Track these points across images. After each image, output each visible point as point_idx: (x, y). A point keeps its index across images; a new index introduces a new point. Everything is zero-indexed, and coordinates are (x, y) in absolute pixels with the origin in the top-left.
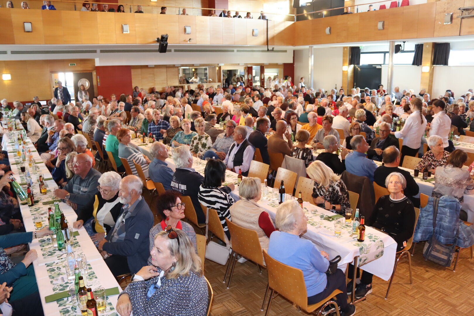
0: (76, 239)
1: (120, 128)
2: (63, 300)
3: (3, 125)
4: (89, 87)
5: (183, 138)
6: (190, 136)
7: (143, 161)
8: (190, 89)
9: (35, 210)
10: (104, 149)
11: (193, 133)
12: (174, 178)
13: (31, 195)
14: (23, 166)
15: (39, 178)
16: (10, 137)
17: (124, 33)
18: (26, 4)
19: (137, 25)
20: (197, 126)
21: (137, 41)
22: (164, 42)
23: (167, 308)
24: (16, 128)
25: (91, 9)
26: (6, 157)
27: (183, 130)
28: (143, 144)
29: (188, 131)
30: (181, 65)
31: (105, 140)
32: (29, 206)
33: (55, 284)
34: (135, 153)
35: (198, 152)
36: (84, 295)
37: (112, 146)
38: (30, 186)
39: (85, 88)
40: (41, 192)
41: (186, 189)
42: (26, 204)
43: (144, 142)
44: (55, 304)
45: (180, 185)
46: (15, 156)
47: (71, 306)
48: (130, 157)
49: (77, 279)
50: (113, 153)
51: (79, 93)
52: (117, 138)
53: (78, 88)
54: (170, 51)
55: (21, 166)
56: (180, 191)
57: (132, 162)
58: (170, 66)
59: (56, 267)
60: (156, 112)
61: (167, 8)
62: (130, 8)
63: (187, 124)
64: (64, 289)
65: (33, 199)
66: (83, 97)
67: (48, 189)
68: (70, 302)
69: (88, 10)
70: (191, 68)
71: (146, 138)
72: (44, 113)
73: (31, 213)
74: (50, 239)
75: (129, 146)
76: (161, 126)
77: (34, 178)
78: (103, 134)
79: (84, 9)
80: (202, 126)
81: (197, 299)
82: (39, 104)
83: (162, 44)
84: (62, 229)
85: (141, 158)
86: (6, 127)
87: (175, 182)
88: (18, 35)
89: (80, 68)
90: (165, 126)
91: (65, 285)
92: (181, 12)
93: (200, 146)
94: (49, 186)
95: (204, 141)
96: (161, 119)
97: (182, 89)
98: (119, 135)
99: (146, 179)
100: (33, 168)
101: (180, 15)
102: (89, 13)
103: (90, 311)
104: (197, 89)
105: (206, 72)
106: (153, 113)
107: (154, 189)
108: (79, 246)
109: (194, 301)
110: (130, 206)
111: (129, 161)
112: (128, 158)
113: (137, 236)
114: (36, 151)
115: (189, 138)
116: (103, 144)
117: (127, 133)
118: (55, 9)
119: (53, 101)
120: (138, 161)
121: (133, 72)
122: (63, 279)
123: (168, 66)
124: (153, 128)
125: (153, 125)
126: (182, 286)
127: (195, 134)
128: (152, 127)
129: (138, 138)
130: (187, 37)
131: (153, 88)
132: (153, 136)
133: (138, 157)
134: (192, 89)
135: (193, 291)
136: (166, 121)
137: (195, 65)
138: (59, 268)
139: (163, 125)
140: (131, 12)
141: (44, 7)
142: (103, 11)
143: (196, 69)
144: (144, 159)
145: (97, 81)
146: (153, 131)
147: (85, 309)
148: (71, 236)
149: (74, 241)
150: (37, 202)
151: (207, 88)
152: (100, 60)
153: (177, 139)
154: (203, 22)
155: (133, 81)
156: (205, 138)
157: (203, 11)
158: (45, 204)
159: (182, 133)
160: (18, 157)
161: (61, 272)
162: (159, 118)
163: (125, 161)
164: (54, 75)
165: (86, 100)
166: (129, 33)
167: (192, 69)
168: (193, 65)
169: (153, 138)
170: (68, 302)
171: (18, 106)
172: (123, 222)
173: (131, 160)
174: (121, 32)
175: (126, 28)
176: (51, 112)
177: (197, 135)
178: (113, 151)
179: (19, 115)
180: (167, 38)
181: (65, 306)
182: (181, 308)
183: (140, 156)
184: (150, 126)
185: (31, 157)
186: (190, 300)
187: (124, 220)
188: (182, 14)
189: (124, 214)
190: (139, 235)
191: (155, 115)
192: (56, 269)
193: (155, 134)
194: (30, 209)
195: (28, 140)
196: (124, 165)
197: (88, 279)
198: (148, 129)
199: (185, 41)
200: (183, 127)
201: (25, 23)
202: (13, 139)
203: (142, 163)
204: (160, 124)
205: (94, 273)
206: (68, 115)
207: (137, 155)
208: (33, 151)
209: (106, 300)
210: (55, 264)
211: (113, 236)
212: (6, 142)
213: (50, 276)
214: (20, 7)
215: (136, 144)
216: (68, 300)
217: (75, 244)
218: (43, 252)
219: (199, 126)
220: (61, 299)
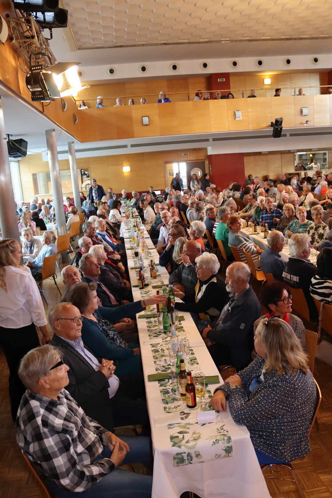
0: (181, 324)
1: (231, 215)
2: (165, 380)
3: (121, 213)
4: (201, 177)
5: (298, 227)
6: (305, 225)
7: (253, 250)
8: (307, 176)
9: (145, 293)
10: (214, 237)
11: (308, 223)
12: (286, 268)
13: (141, 278)
14: (137, 251)
15: (150, 263)
16: (126, 224)
17: (236, 119)
18: (145, 100)
19: (249, 110)
20: (315, 214)
21: (250, 127)
22: (278, 126)
23: (270, 402)
24: (132, 217)
25: (204, 98)
26: (123, 242)
27: (298, 219)
28: (254, 233)
29: (303, 220)
30: (297, 150)
31: (215, 227)
32: (140, 288)
33: (158, 365)
34: (245, 242)
35: (314, 243)
36: (184, 378)
37: (222, 234)
38: (142, 270)
39: (198, 177)
40: (151, 277)
41: (298, 281)
42: (137, 286)
43: (255, 231)
44: (156, 383)
45: (292, 276)
46: (130, 241)
47: (171, 388)
48: (240, 245)
49: (179, 362)
50: (223, 242)
51: (191, 183)
52: (228, 226)
53: (191, 177)
54: (285, 135)
55: (135, 251)
56: (292, 283)
57: (241, 251)
58: (285, 152)
59: (161, 348)
60: (269, 200)
61: (281, 89)
62: (243, 94)
63: (303, 213)
64: (166, 371)
65: (144, 282)
66: (195, 186)
67: (158, 273)
68: (171, 384)
69: (200, 99)
70: (308, 153)
71: (258, 227)
72: (158, 201)
73: (141, 295)
74: (156, 322)
75: (239, 234)
76: (274, 214)
77: (146, 263)
78: (213, 222)
79: (196, 98)
80: (321, 214)
81: (303, 399)
82: (154, 194)
83: (276, 128)
84: (168, 312)
85: (251, 247)
86: (124, 215)
87: (287, 273)
88: (137, 129)
89: (192, 157)
90: (278, 215)
91: (167, 367)
92: (297, 93)
93: (316, 237)
94: (159, 271)
95: (321, 231)
96: (275, 208)
97: (298, 177)
98: (229, 223)
99: (257, 270)
100: (145, 253)
101: (296, 96)
102: (202, 102)
103: (188, 395)
104: (315, 176)
105: (325, 157)
106: (266, 201)
107: (264, 280)
108: (184, 331)
109: (300, 401)
110: (236, 294)
111: (239, 250)
112: (238, 247)
113: (242, 326)
114: (149, 238)
115: (304, 228)
116: (214, 231)
117: (237, 221)
118: (170, 102)
119: (167, 190)
120: (248, 250)
121: (246, 160)
122: (165, 360)
123: (283, 152)
124: (265, 217)
125: (265, 214)
126: (288, 382)
127: (311, 224)
128: (264, 215)
129: (249, 227)
130: (304, 119)
131: (267, 175)
132: (265, 225)
133: (248, 245)
134: (309, 176)
135: (300, 390)
136: (279, 209)
137: (312, 150)
138: (163, 350)
139: (276, 213)
140: (243, 97)
141: (160, 101)
142: (216, 99)
143: (313, 154)
144: (255, 248)
145: (209, 170)
146: (265, 220)
147: (184, 392)
148: (176, 320)
149: (179, 326)
150: (147, 285)
151: (326, 174)
152: (212, 148)
153: (291, 228)
154: (322, 101)
155: (245, 169)
156: (322, 228)
157: (322, 88)
158: (154, 287)
159: (297, 222)
160: (133, 243)
161: (164, 354)
162: (272, 206)
163: (235, 249)
164: (168, 166)
165: (199, 188)
166: (241, 119)
167: (309, 155)
168: (310, 150)
169: (265, 226)
170: (169, 384)
171: (136, 196)
172: (229, 310)
173: (241, 249)
174: (234, 118)
175: (238, 114)
176: (165, 201)
177: (313, 224)
178: (223, 240)
179: (136, 204)
180: (282, 122)
181: (165, 387)
182: (285, 406)
183: (251, 245)
184: (263, 214)
185: (144, 243)
186: (295, 398)
187: (230, 309)
188: (298, 95)
189: (231, 302)
190: (244, 325)
191: (268, 203)
192: (160, 350)
193: (267, 223)
194: (141, 292)
195: (142, 227)
196: (233, 253)
197: (190, 363)
198: (261, 217)
199: (301, 123)
200: (298, 216)
201: (143, 118)
202: (129, 226)
203: (253, 253)
204: (272, 213)
205: (196, 359)
206: (180, 203)
207: (247, 244)
208: (146, 238)
209: (205, 387)
210: (159, 345)
211: (218, 324)
212: (124, 229)
213: (154, 356)
214: (140, 103)
215: (247, 233)
216: (169, 381)
217: (180, 329)
218: (149, 333)
219: (317, 215)
220: (163, 380)
